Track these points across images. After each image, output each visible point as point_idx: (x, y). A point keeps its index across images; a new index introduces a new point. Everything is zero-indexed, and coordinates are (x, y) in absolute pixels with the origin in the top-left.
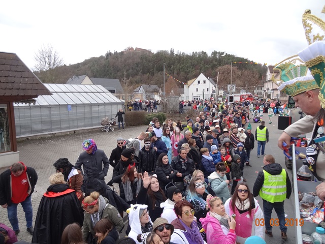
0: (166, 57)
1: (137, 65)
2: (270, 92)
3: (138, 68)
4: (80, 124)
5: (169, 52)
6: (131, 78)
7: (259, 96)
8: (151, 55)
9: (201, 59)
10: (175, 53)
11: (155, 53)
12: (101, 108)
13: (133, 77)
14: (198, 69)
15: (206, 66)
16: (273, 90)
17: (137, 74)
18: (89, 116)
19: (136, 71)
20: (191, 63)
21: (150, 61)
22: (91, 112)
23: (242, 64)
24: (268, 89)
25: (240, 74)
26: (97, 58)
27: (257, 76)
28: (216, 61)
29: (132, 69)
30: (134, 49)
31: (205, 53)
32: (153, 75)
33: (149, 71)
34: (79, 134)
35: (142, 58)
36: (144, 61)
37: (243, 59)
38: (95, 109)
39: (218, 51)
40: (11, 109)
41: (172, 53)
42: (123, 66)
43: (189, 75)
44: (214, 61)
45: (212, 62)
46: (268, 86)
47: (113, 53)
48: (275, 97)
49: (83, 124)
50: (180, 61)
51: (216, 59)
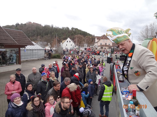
0: (49, 29)
1: (34, 31)
2: (97, 47)
3: (34, 33)
4: (29, 57)
5: (51, 26)
6: (30, 37)
7: (92, 48)
8: (41, 27)
9: (67, 31)
10: (54, 27)
11: (44, 26)
12: (36, 51)
13: (32, 37)
14: (65, 35)
15: (69, 34)
16: (98, 46)
17: (34, 36)
18: (32, 54)
19: (33, 34)
20: (62, 32)
21: (41, 30)
22: (33, 53)
23: (85, 34)
24: (96, 46)
25: (84, 39)
26: (10, 26)
27: (91, 40)
28: (73, 32)
29: (31, 33)
30: (32, 23)
31: (68, 28)
32: (43, 36)
33: (40, 35)
34: (28, 61)
35: (36, 28)
36: (38, 30)
37: (85, 32)
38: (34, 51)
39: (74, 28)
40: (20, 50)
41: (52, 27)
42: (26, 31)
43: (61, 38)
44: (72, 32)
45: (71, 32)
46: (96, 44)
47: (20, 24)
48: (99, 49)
49: (30, 57)
50: (56, 31)
51: (73, 31)
